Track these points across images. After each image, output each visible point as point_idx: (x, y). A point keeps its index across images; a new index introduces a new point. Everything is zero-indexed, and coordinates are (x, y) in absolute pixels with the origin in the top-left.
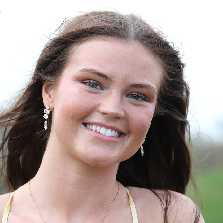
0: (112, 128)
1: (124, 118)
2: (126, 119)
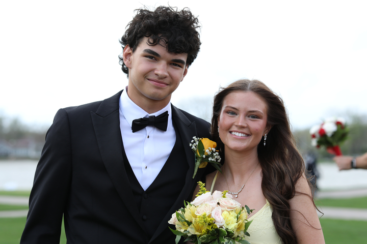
0: (242, 133)
1: (247, 127)
2: (248, 127)
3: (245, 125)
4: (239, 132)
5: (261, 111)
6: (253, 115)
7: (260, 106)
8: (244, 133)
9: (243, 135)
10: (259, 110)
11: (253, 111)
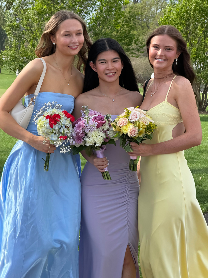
3: (164, 55)
4: (160, 59)
5: (173, 46)
6: (168, 49)
7: (172, 43)
8: (163, 59)
9: (162, 60)
10: (172, 46)
11: (168, 46)
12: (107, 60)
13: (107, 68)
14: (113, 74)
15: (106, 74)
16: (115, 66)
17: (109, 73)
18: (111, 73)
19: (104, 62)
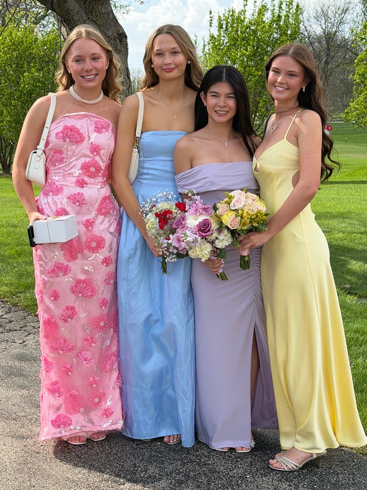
3: (285, 82)
4: (280, 87)
5: (297, 71)
6: (291, 74)
7: (296, 68)
8: (284, 88)
11: (291, 71)
12: (219, 94)
13: (218, 105)
14: (225, 113)
15: (216, 111)
16: (228, 103)
17: (220, 111)
18: (222, 111)
19: (216, 95)
